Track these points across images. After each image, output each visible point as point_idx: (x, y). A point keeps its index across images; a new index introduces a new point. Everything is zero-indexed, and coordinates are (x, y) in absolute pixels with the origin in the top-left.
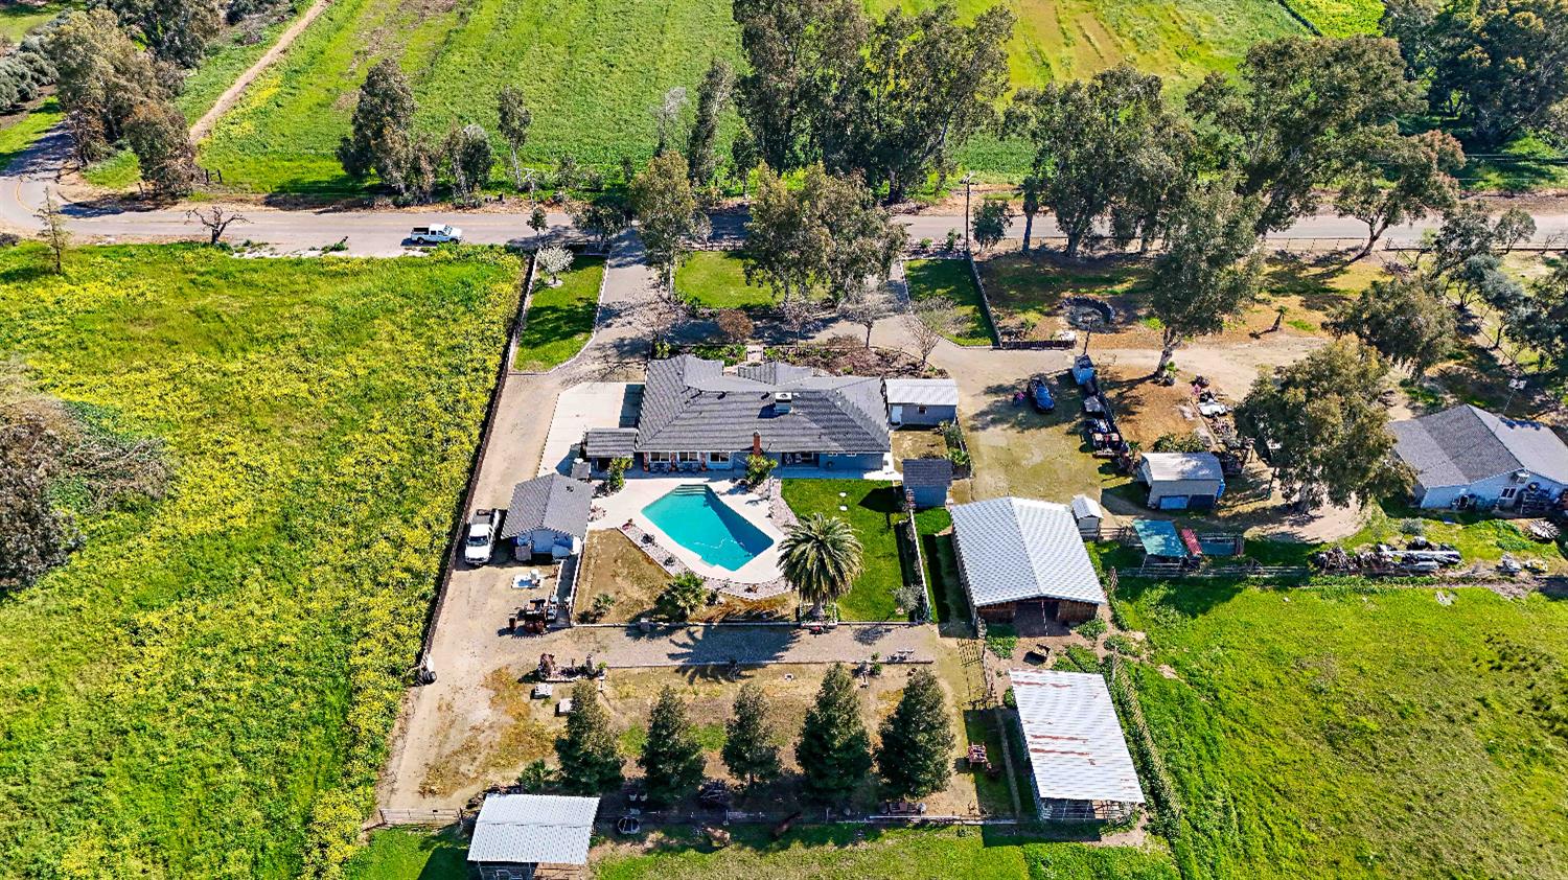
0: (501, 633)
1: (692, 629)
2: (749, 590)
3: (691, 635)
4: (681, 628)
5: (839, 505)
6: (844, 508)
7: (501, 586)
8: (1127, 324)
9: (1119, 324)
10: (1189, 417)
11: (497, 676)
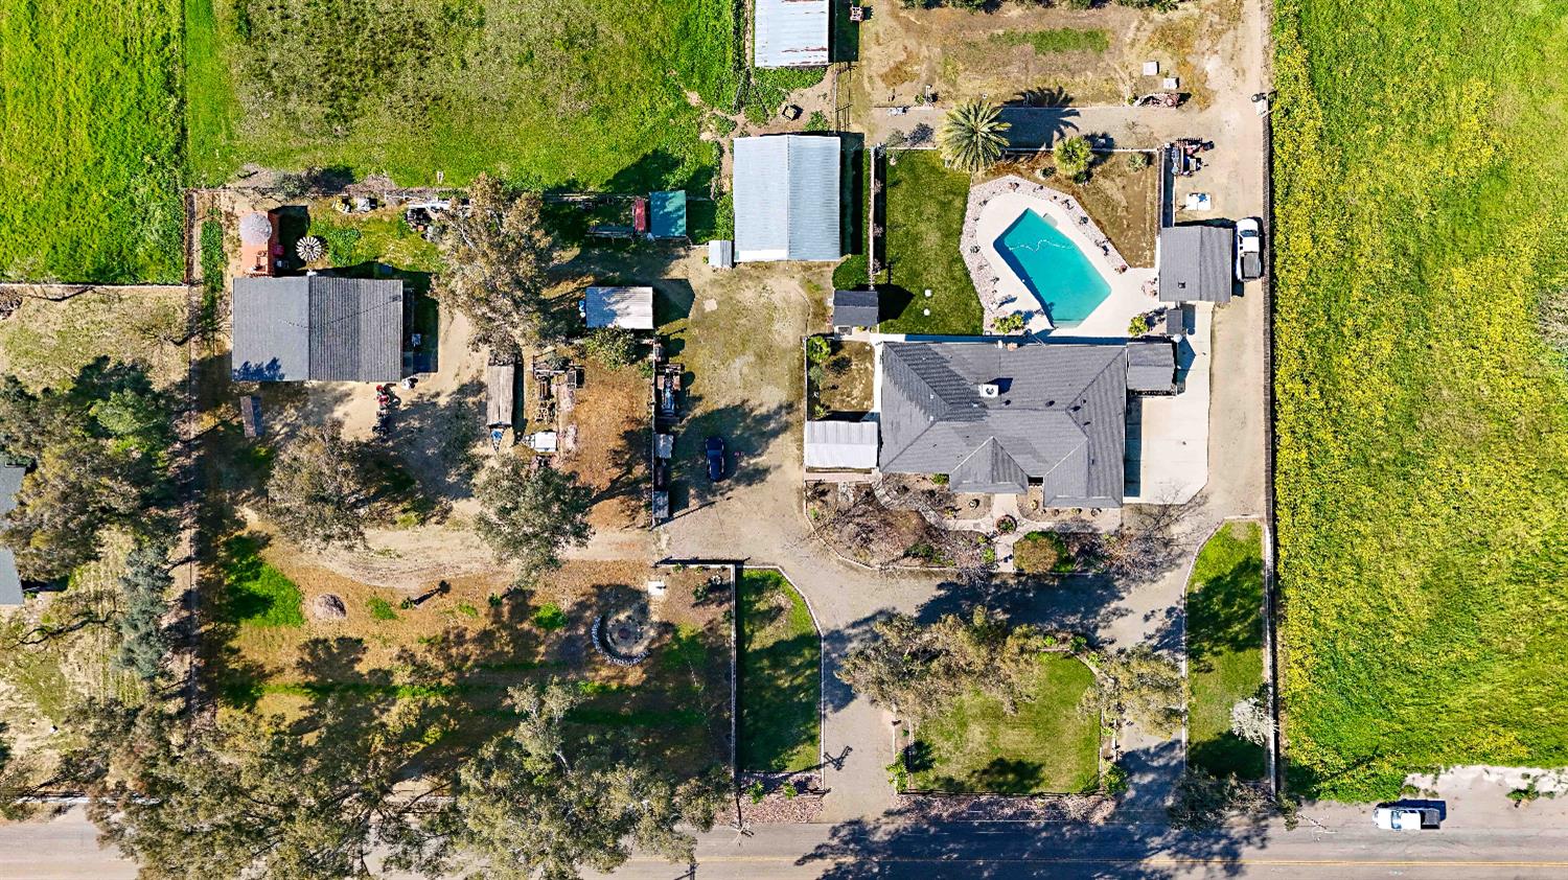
0: (1211, 145)
2: (1016, 186)
5: (931, 298)
6: (928, 293)
7: (1219, 199)
8: (582, 606)
9: (589, 607)
10: (571, 431)
11: (1206, 101)
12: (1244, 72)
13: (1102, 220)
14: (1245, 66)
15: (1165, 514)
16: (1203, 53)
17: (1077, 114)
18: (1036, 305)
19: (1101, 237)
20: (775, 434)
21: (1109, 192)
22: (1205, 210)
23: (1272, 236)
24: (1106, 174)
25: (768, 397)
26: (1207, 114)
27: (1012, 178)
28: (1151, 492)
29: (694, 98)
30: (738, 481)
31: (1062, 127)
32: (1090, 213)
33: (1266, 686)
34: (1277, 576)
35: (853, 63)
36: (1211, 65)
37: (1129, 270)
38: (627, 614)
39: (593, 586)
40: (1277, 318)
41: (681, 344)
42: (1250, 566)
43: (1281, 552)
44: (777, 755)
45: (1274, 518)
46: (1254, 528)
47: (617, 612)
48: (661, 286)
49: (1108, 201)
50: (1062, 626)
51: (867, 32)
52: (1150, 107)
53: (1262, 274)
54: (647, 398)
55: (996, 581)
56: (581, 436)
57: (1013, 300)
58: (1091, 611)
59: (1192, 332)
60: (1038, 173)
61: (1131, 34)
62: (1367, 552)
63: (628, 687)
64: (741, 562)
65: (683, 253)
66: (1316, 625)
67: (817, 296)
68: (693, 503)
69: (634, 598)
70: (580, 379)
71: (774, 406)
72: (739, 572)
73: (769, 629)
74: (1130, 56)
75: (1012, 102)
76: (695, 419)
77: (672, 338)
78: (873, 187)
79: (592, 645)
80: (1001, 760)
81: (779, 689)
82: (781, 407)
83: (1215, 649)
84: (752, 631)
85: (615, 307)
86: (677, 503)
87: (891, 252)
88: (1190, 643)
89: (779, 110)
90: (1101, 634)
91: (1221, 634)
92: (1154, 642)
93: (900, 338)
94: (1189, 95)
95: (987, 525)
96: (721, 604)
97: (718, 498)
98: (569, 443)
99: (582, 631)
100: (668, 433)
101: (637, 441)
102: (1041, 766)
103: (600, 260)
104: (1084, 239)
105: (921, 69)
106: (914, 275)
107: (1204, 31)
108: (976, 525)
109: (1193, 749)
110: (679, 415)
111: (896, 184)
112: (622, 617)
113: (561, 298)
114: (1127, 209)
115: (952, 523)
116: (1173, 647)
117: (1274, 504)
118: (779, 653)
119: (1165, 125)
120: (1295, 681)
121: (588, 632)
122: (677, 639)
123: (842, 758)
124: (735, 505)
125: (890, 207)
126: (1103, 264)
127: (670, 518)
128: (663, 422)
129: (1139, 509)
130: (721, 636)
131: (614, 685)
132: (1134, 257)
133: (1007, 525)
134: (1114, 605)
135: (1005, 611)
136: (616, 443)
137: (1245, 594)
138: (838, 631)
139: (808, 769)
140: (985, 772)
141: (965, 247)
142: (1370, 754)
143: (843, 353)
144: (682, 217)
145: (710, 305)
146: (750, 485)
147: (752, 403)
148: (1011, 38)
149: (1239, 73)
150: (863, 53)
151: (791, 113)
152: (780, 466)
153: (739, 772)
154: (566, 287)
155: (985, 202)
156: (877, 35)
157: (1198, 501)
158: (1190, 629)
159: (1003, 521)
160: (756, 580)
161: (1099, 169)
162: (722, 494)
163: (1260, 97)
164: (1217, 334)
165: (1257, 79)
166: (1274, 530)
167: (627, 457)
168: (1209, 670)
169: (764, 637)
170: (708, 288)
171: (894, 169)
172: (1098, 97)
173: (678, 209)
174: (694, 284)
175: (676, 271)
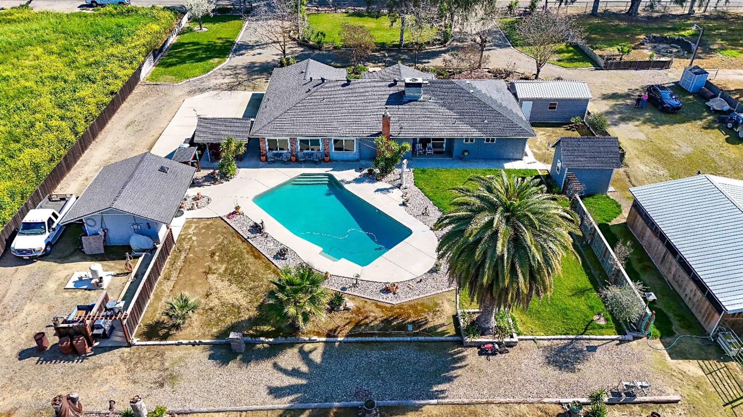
1: (307, 347)
2: (386, 290)
3: (305, 356)
4: (292, 345)
13: (252, 259)
15: (231, 88)
18: (351, 188)
19: (257, 242)
21: (234, 287)
24: (236, 308)
27: (389, 299)
31: (304, 369)
32: (268, 264)
37: (225, 214)
42: (166, 65)
49: (236, 277)
57: (378, 190)
60: (350, 306)
80: (373, 18)
83: (212, 43)
102: (347, 16)
114: (210, 271)
129: (254, 88)
132: (215, 226)
138: (502, 48)
146: (615, 93)
161: (243, 316)
168: (220, 38)
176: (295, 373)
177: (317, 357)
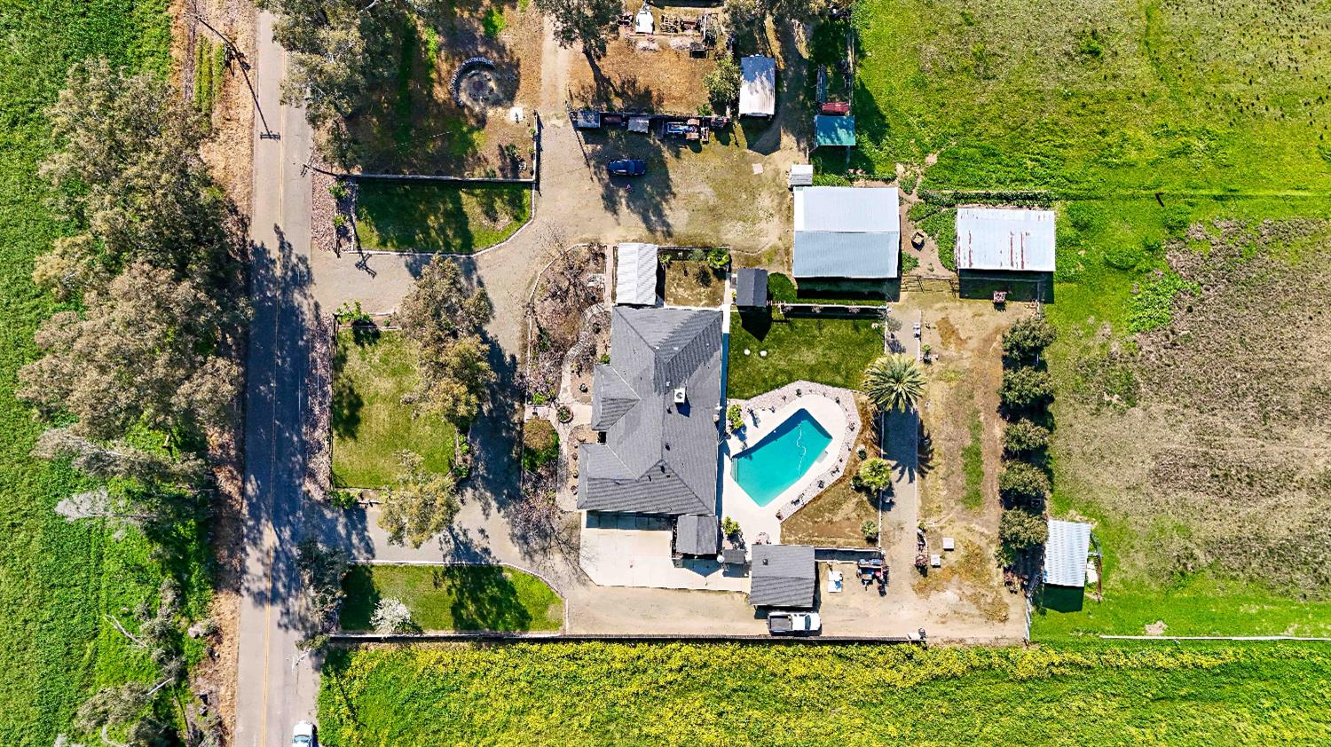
0: (883, 593)
2: (851, 428)
5: (760, 356)
6: (763, 353)
7: (837, 600)
8: (501, 49)
9: (501, 57)
10: (654, 46)
11: (921, 590)
12: (943, 623)
13: (822, 500)
14: (948, 624)
15: (572, 548)
16: (960, 589)
17: (911, 481)
18: (751, 444)
19: (806, 499)
20: (646, 220)
21: (844, 506)
22: (827, 586)
23: (805, 643)
24: (860, 504)
25: (678, 217)
26: (910, 590)
27: (859, 425)
28: (591, 537)
29: (932, 159)
30: (606, 186)
31: (900, 468)
32: (826, 491)
33: (421, 632)
34: (516, 641)
35: (958, 294)
36: (950, 595)
37: (779, 522)
38: (495, 88)
39: (519, 60)
40: (737, 645)
41: (726, 142)
42: (523, 620)
43: (536, 647)
44: (370, 213)
45: (565, 640)
46: (559, 624)
47: (497, 80)
48: (775, 126)
49: (836, 505)
50: (476, 459)
51: (985, 306)
52: (916, 541)
53: (773, 634)
54: (681, 110)
55: (517, 405)
56: (647, 53)
57: (755, 424)
58: (489, 484)
59: (725, 574)
60: (862, 447)
61: (977, 528)
62: (534, 721)
63: (432, 86)
64: (538, 189)
65: (802, 146)
66: (472, 676)
67: (764, 260)
68: (589, 148)
69: (508, 95)
70: (697, 54)
71: (670, 221)
72: (528, 185)
73: (478, 210)
74: (959, 526)
75: (922, 427)
76: (661, 151)
77: (731, 135)
78: (854, 307)
79: (468, 57)
80: (360, 404)
81: (425, 217)
82: (668, 225)
83: (453, 590)
84: (477, 196)
85: (757, 81)
86: (589, 134)
87: (799, 323)
88: (460, 568)
89: (920, 231)
90: (469, 493)
91: (467, 595)
92: (461, 538)
93: (726, 329)
94: (925, 576)
95: (565, 398)
96: (502, 170)
97: (592, 169)
98: (642, 43)
99: (481, 49)
100: (650, 128)
101: (643, 101)
102: (355, 438)
103: (798, 76)
104: (805, 486)
105: (952, 351)
106: (779, 341)
107: (979, 590)
108: (566, 390)
109: (366, 569)
110: (666, 138)
111: (856, 328)
112: (492, 84)
113: (766, 41)
114: (831, 521)
115: (567, 369)
116: (456, 553)
117: (578, 640)
118: (458, 218)
119: (901, 555)
120: (426, 655)
121: (480, 55)
122: (471, 130)
123: (367, 268)
124: (587, 185)
125: (836, 322)
126: (783, 501)
127: (577, 127)
128: (659, 123)
129: (577, 527)
130: (473, 169)
131: (434, 75)
132: (789, 525)
133: (565, 415)
134: (494, 504)
135: (490, 411)
136: (641, 83)
137: (500, 614)
138: (475, 269)
139: (358, 240)
140: (351, 390)
141: (801, 385)
142: (360, 718)
143: (714, 279)
144: (833, 142)
145: (757, 169)
146: (603, 197)
147: (673, 202)
148: (976, 428)
149: (944, 620)
150: (966, 302)
151: (918, 240)
152: (619, 224)
153: (357, 179)
154: (775, 47)
155: (838, 402)
156: (981, 315)
157: (582, 577)
158: (471, 569)
159: (569, 412)
160: (521, 201)
161: (865, 499)
162: (595, 173)
163: (923, 634)
164: (723, 596)
165: (937, 633)
166: (555, 640)
167: (630, 93)
168: (436, 584)
169: (471, 205)
170: (773, 167)
171: (868, 326)
172: (925, 498)
173: (839, 139)
174: (775, 155)
175: (787, 140)
176: (902, 473)
177: (894, 463)
